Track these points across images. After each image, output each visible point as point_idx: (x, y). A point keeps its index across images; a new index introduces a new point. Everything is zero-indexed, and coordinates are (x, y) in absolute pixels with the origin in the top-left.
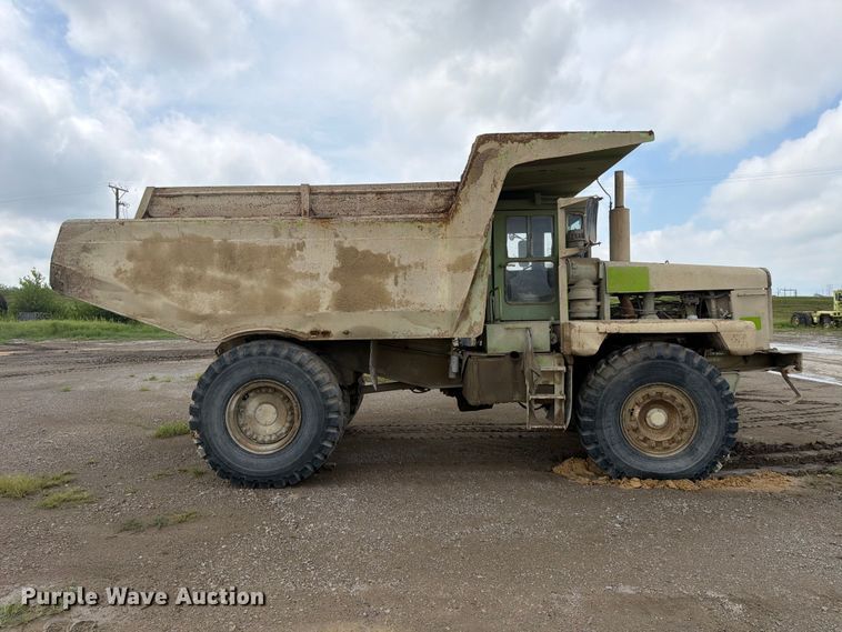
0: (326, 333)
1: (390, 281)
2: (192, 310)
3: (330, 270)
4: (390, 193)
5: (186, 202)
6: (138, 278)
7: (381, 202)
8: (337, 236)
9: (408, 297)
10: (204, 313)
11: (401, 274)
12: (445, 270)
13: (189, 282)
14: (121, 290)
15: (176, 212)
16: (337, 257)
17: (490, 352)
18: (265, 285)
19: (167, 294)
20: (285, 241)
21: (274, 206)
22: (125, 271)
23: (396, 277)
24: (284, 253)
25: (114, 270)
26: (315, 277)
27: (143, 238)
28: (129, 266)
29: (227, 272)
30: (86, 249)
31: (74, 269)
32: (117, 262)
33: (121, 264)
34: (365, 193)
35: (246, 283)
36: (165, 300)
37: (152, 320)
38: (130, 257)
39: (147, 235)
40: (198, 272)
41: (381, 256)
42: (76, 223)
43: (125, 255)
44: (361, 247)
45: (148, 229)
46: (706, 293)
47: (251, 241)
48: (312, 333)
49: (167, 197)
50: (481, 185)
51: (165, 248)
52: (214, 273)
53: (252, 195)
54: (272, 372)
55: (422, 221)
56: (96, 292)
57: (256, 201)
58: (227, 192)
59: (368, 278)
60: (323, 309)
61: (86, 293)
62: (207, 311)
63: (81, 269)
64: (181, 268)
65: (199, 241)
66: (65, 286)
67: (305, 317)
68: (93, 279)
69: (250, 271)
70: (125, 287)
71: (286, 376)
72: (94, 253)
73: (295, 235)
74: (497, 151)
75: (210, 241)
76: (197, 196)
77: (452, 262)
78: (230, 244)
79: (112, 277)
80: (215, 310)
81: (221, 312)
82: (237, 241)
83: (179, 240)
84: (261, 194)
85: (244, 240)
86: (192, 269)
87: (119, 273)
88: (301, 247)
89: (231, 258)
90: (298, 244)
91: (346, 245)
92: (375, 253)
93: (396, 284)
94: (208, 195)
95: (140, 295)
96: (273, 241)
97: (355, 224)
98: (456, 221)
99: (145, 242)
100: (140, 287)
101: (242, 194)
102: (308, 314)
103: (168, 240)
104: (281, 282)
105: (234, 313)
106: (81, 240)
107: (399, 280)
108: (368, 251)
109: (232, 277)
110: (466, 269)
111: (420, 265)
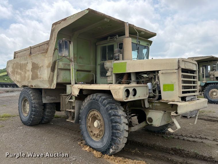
0: (32, 86)
1: (38, 71)
3: (31, 69)
5: (18, 54)
8: (32, 60)
9: (41, 76)
11: (40, 69)
12: (46, 67)
15: (17, 57)
16: (32, 65)
18: (24, 73)
24: (26, 65)
25: (10, 71)
29: (20, 70)
32: (11, 69)
41: (37, 64)
44: (35, 62)
50: (52, 40)
51: (15, 66)
55: (43, 53)
57: (25, 52)
59: (35, 70)
60: (30, 80)
64: (16, 70)
69: (22, 70)
70: (11, 74)
73: (27, 60)
74: (55, 28)
76: (19, 52)
77: (47, 65)
82: (22, 63)
89: (21, 67)
90: (27, 62)
96: (25, 62)
98: (48, 52)
107: (40, 71)
110: (49, 67)
111: (43, 66)
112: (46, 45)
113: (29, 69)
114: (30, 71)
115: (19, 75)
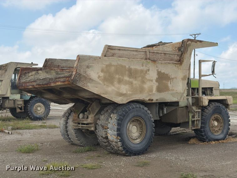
0: (152, 100)
1: (169, 83)
2: (121, 91)
3: (156, 79)
4: (167, 54)
5: (117, 52)
6: (105, 79)
7: (165, 56)
8: (157, 67)
9: (173, 88)
10: (124, 93)
11: (172, 81)
12: (181, 80)
13: (120, 81)
14: (100, 84)
15: (113, 55)
16: (157, 74)
17: (180, 106)
18: (139, 83)
19: (114, 86)
20: (145, 68)
21: (139, 56)
22: (101, 76)
23: (171, 82)
24: (144, 72)
25: (97, 76)
26: (152, 81)
27: (106, 64)
28: (102, 74)
29: (130, 78)
30: (88, 67)
31: (84, 75)
32: (98, 73)
33: (99, 74)
34: (161, 53)
35: (135, 82)
36: (113, 88)
37: (105, 95)
38: (102, 71)
39: (107, 63)
40: (122, 78)
41: (167, 75)
42: (84, 56)
43: (100, 70)
44: (163, 72)
45: (108, 61)
46: (206, 88)
47: (136, 67)
48: (149, 100)
49: (112, 49)
50: (188, 54)
51: (113, 69)
52: (126, 78)
53: (134, 51)
54: (139, 114)
55: (176, 64)
56: (89, 84)
57: (135, 53)
58: (128, 49)
59: (164, 81)
60: (154, 92)
61: (85, 85)
62: (125, 92)
63: (87, 75)
64: (117, 76)
65: (122, 66)
66: (78, 81)
67: (149, 94)
68: (90, 79)
69: (135, 78)
70: (101, 82)
71: (143, 115)
72: (91, 69)
73: (147, 66)
74: (191, 44)
75: (125, 67)
76: (119, 50)
77: (182, 77)
78: (131, 68)
79: (97, 78)
80: (127, 92)
81: (128, 92)
82: (132, 67)
83: (117, 66)
84: (136, 51)
85: (135, 67)
86: (120, 77)
87: (99, 77)
88: (149, 70)
89: (131, 73)
90: (148, 69)
91: (159, 70)
92: (166, 73)
93: (171, 83)
94: (123, 50)
95: (105, 86)
96: (142, 68)
97: (162, 63)
98: (183, 65)
99: (107, 66)
100: (105, 83)
101: (131, 50)
102: (150, 93)
103: (114, 66)
104: (143, 82)
105: (132, 93)
106: (86, 63)
107: (172, 82)
108: (164, 73)
109: (131, 80)
110: (185, 80)
111: (176, 78)
112: (176, 55)
113: (152, 79)
114: (154, 81)
115: (127, 85)
